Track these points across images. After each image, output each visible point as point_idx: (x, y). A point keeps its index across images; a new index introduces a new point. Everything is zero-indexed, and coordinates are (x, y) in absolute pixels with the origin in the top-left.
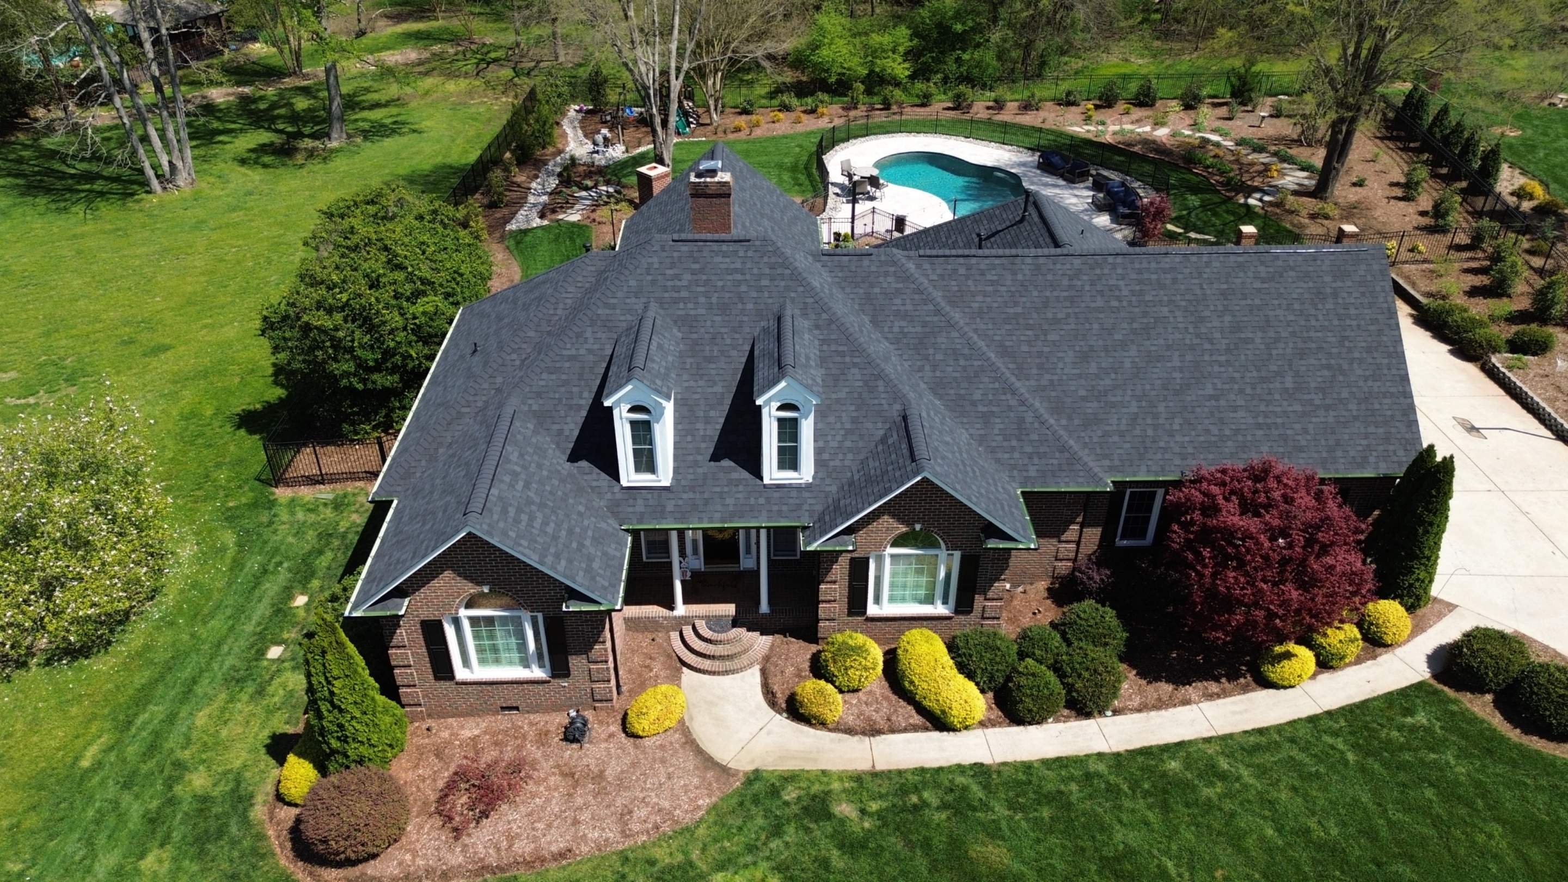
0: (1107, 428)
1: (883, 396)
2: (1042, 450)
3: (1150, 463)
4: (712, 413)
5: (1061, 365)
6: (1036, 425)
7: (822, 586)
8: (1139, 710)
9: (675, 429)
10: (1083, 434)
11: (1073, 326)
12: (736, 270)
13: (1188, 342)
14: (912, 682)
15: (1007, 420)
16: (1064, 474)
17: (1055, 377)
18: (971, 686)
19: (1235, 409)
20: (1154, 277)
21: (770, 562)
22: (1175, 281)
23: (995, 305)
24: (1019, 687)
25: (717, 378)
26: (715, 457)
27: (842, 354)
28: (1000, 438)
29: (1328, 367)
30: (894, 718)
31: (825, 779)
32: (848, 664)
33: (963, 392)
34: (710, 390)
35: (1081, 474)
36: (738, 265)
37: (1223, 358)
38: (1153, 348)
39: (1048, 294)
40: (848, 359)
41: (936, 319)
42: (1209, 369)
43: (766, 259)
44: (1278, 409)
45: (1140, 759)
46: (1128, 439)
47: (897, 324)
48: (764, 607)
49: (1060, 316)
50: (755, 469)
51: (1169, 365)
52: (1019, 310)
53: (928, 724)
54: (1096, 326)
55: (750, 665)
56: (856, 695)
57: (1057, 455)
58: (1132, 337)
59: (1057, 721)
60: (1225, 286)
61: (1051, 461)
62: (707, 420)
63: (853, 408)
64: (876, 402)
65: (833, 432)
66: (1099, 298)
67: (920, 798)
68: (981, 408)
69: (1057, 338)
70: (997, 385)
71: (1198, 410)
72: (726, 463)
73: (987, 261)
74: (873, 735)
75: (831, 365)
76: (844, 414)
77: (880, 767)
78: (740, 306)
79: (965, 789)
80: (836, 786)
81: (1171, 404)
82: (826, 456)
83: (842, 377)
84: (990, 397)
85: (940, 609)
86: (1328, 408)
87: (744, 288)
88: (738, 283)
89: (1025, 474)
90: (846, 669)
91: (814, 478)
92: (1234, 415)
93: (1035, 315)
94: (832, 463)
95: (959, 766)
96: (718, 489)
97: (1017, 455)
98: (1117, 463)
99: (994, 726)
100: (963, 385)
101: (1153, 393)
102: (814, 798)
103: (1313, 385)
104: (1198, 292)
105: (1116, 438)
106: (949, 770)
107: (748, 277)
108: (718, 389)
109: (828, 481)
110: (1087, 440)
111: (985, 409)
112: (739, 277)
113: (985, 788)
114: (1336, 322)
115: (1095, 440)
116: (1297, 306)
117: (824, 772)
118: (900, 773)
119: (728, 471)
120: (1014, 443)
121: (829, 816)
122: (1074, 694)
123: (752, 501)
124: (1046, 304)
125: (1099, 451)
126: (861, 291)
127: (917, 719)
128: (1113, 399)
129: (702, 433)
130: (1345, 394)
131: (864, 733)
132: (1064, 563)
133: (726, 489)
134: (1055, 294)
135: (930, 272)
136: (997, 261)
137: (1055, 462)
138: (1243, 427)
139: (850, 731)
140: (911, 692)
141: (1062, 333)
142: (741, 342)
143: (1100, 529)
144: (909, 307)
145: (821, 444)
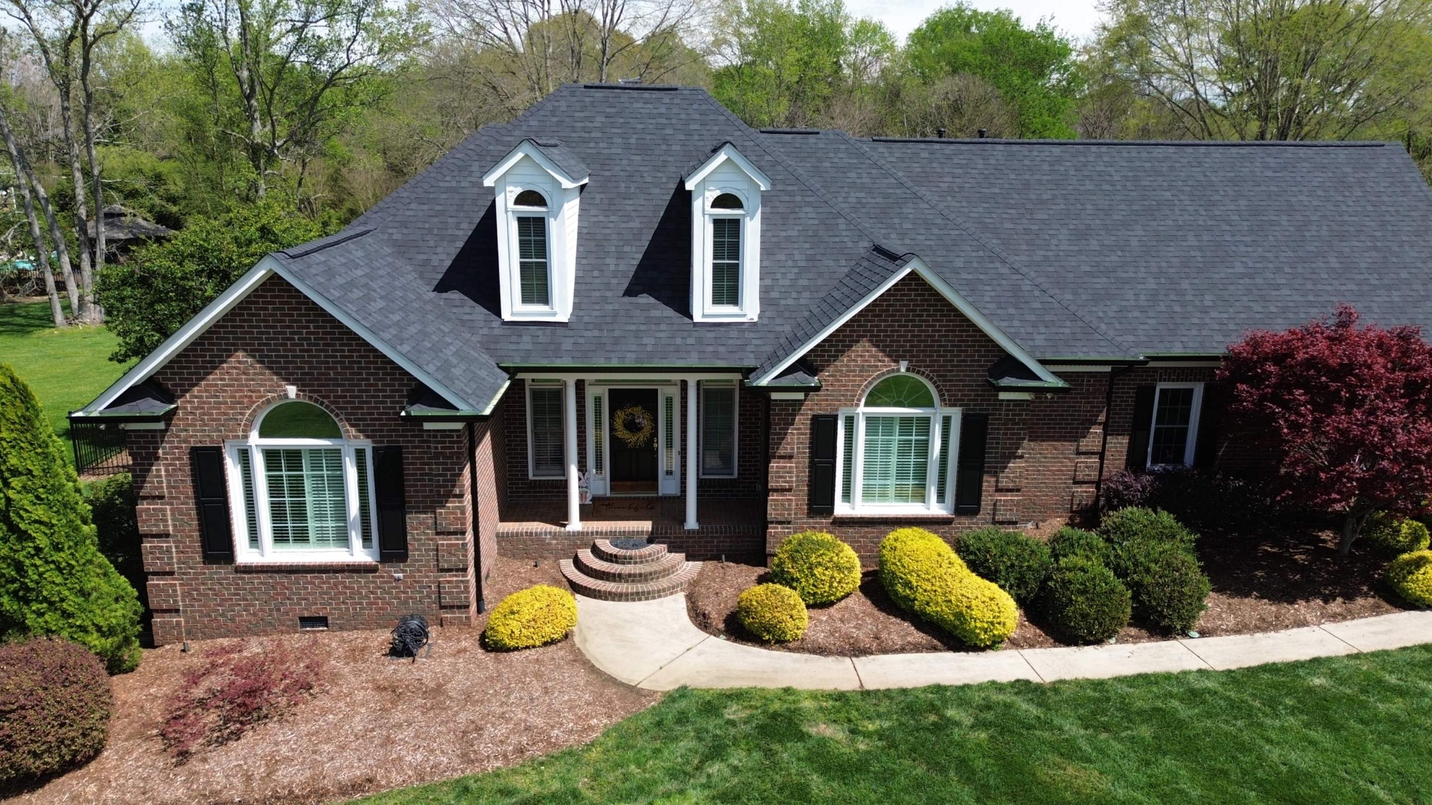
0: (1124, 303)
1: (844, 233)
2: (1047, 318)
3: (1184, 339)
4: (627, 249)
5: (1054, 242)
6: (1037, 293)
7: (774, 465)
8: (1238, 631)
9: (578, 263)
10: (1094, 309)
11: (1062, 206)
12: (661, 115)
13: (1201, 223)
14: (907, 584)
15: (998, 288)
16: (1079, 344)
17: (1049, 253)
18: (994, 586)
19: (1278, 287)
20: (1148, 165)
21: (701, 484)
22: (1172, 168)
23: (967, 185)
24: (1066, 584)
25: (633, 214)
26: (630, 292)
27: (791, 194)
28: (992, 306)
29: (1375, 248)
30: (884, 635)
31: (791, 698)
32: (813, 559)
33: (940, 259)
34: (623, 225)
35: (1103, 343)
36: (663, 110)
37: (1248, 239)
38: (1161, 228)
39: (1027, 177)
40: (798, 198)
41: (898, 191)
42: (1234, 248)
43: (695, 106)
44: (1329, 288)
45: (1266, 676)
46: (1151, 314)
47: (852, 195)
48: (691, 522)
49: (1045, 197)
50: (683, 306)
51: (1184, 244)
52: (997, 190)
53: (935, 642)
54: (1089, 206)
55: (671, 590)
56: (826, 611)
57: (1068, 324)
58: (1133, 217)
59: (1122, 641)
60: (1232, 174)
61: (1062, 330)
62: (620, 256)
63: (807, 246)
64: (837, 239)
65: (783, 270)
66: (1087, 182)
67: (942, 717)
68: (964, 276)
69: (1046, 217)
70: (981, 253)
71: (1231, 287)
72: (645, 299)
73: (952, 147)
74: (856, 656)
75: (778, 204)
76: (796, 252)
77: (870, 686)
78: (664, 147)
79: (1007, 706)
80: (807, 704)
81: (1196, 281)
82: (774, 295)
83: (792, 216)
84: (975, 265)
85: (935, 509)
86: (1389, 288)
87: (669, 131)
88: (663, 127)
89: (1031, 343)
90: (810, 568)
91: (760, 317)
92: (1277, 293)
93: (1015, 196)
94: (782, 302)
95: (993, 683)
96: (633, 328)
97: (1016, 323)
98: (1143, 338)
99: (1032, 646)
100: (938, 253)
101: (1171, 270)
102: (775, 716)
103: (1363, 265)
104: (1202, 179)
105: (1136, 314)
106: (981, 687)
107: (674, 121)
108: (635, 224)
109: (778, 321)
110: (1101, 315)
111: (970, 277)
112: (663, 121)
113: (1039, 705)
114: (1370, 208)
115: (1111, 314)
116: (1320, 193)
117: (787, 690)
118: (904, 691)
119: (647, 308)
120: (1012, 311)
121: (802, 737)
122: (1145, 597)
123: (678, 341)
124: (1027, 185)
125: (1118, 326)
126: (808, 165)
127: (918, 636)
128: (1124, 275)
129: (612, 268)
130: (1404, 275)
131: (842, 653)
132: (1084, 488)
133: (643, 328)
134: (1036, 177)
135: (887, 155)
136: (964, 147)
137: (1068, 331)
138: (1291, 304)
139: (821, 650)
140: (906, 598)
141: (1051, 212)
142: (664, 180)
143: (1125, 440)
144: (866, 180)
145: (768, 282)
